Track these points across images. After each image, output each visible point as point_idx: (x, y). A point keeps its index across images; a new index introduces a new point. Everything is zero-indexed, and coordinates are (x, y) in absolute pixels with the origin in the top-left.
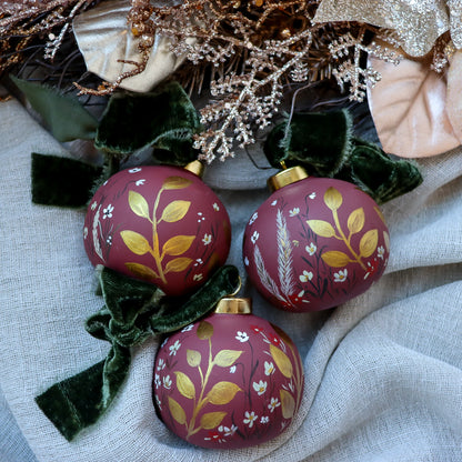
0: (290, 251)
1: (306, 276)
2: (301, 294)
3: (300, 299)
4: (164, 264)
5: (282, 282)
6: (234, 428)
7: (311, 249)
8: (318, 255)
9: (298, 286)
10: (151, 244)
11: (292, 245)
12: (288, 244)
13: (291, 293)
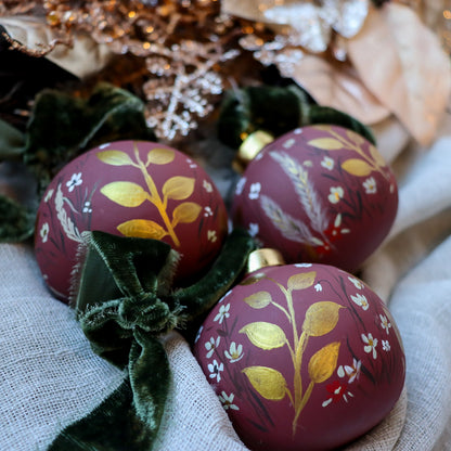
0: (306, 174)
1: (336, 195)
2: (338, 222)
3: (339, 229)
4: (169, 211)
5: (311, 216)
6: (357, 365)
7: (328, 163)
8: (338, 166)
9: (331, 211)
10: (146, 188)
11: (305, 168)
12: (301, 169)
13: (326, 225)
